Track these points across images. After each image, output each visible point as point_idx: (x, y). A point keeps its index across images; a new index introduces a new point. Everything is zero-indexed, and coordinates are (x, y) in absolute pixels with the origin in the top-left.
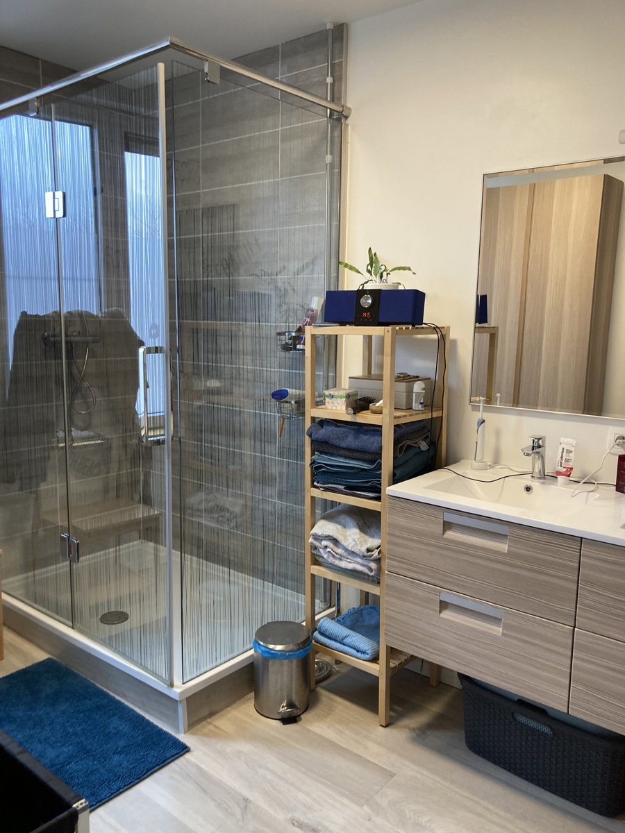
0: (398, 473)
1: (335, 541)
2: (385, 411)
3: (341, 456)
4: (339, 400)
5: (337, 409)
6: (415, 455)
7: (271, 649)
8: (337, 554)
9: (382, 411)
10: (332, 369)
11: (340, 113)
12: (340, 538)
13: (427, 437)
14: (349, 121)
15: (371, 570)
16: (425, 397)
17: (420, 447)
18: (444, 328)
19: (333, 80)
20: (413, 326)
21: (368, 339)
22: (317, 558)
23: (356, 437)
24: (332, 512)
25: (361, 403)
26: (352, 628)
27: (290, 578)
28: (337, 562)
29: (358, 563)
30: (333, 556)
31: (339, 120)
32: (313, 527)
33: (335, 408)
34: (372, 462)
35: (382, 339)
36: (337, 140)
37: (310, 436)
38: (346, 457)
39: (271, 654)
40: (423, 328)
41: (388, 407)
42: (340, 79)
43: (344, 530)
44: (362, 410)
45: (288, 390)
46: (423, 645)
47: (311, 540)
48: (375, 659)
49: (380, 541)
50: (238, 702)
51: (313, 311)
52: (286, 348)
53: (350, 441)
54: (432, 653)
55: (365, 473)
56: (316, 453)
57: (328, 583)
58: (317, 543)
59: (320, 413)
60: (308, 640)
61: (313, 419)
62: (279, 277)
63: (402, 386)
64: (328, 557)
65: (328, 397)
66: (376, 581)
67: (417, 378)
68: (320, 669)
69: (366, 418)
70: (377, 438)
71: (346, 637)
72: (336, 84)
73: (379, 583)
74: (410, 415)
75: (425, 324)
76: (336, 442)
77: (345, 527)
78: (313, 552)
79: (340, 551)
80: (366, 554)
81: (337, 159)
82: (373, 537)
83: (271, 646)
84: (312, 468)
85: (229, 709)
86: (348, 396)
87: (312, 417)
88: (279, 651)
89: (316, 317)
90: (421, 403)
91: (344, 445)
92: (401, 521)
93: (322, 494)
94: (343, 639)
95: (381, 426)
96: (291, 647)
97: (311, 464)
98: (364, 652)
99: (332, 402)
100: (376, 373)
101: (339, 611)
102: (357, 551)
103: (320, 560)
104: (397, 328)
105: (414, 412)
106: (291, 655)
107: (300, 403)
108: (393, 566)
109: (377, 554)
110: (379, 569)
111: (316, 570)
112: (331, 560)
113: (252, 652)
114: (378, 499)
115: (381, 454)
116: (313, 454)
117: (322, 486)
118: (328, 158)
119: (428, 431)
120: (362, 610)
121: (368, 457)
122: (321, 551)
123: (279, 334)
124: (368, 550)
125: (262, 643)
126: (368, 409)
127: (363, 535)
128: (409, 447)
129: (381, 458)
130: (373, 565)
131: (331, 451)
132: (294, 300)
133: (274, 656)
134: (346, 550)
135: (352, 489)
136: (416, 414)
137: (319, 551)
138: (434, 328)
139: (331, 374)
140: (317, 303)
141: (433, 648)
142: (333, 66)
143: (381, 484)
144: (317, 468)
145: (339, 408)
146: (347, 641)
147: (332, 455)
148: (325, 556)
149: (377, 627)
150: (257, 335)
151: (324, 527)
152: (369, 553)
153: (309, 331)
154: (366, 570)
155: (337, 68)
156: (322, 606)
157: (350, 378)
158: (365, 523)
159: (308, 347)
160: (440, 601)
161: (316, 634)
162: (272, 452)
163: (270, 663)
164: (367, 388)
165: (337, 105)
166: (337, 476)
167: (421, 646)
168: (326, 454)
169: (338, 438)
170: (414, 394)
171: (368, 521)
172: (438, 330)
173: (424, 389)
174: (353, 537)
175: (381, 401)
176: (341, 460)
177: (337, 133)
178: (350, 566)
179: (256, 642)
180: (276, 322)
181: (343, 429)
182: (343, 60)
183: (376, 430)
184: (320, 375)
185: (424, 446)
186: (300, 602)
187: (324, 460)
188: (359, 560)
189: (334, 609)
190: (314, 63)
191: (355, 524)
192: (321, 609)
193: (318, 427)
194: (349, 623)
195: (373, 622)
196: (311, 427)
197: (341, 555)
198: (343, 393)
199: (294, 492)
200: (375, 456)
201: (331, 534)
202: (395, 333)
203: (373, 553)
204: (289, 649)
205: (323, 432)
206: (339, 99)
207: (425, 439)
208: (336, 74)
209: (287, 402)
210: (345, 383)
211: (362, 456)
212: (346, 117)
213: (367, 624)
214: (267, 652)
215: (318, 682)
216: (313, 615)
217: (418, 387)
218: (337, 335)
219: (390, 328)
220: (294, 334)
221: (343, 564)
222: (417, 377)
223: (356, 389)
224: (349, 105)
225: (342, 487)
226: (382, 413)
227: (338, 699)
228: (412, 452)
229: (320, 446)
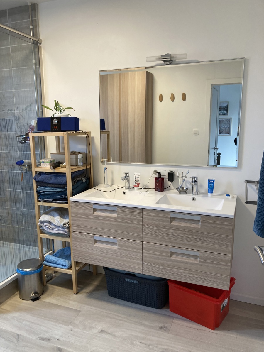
0: (74, 192)
1: (50, 223)
2: (67, 167)
3: (50, 187)
4: (47, 163)
5: (46, 167)
6: (81, 184)
7: (25, 271)
8: (51, 228)
9: (65, 167)
10: (43, 151)
11: (37, 41)
12: (52, 221)
13: (85, 176)
14: (42, 45)
15: (66, 232)
16: (83, 160)
17: (82, 181)
18: (88, 132)
19: (33, 27)
20: (76, 132)
21: (58, 138)
22: (43, 231)
23: (56, 178)
24: (47, 211)
25: (56, 164)
26: (60, 257)
27: (31, 241)
28: (51, 231)
29: (60, 230)
30: (49, 229)
31: (37, 44)
32: (39, 218)
33: (45, 167)
34: (63, 188)
35: (63, 137)
36: (37, 53)
37: (35, 179)
38: (52, 187)
39: (26, 273)
40: (80, 132)
41: (68, 165)
42: (36, 27)
43: (53, 217)
44: (57, 167)
45: (24, 160)
46: (88, 258)
47: (39, 223)
48: (70, 268)
49: (69, 220)
50: (12, 297)
51: (32, 126)
52: (21, 142)
53: (53, 180)
54: (92, 261)
55: (61, 193)
56: (39, 187)
57: (48, 241)
58: (42, 225)
59: (39, 170)
60: (41, 265)
61: (36, 172)
62: (15, 111)
63: (73, 156)
64: (47, 229)
65: (42, 162)
66: (68, 236)
67: (79, 153)
68: (48, 276)
69: (59, 170)
70: (64, 178)
71: (57, 261)
72: (34, 29)
73: (69, 237)
74: (77, 168)
75: (80, 131)
76: (47, 181)
77: (54, 216)
78: (41, 228)
79: (52, 226)
80: (63, 226)
81: (38, 62)
82: (66, 219)
83: (25, 270)
84: (37, 193)
85: (7, 300)
86: (51, 162)
87: (35, 172)
88: (29, 271)
89: (34, 129)
90: (82, 163)
91: (50, 182)
92: (77, 211)
93: (42, 204)
94: (56, 262)
95: (66, 173)
96: (34, 269)
97: (37, 192)
98: (65, 266)
99: (44, 165)
100: (62, 151)
101: (54, 252)
102: (59, 225)
103: (44, 231)
104: (69, 133)
105: (79, 167)
106: (34, 272)
107: (30, 166)
108: (75, 229)
109: (68, 225)
110: (69, 231)
111: (42, 236)
112: (49, 230)
113: (17, 274)
114: (67, 203)
115: (66, 184)
116: (37, 187)
117: (42, 200)
118: (34, 61)
119: (86, 174)
120: (63, 250)
121: (61, 186)
122: (44, 227)
123: (18, 136)
124: (64, 224)
125: (21, 269)
126: (60, 167)
127: (62, 219)
128: (78, 181)
129: (67, 186)
130: (66, 230)
131: (45, 185)
132: (23, 122)
133: (27, 273)
134: (55, 225)
135: (55, 200)
136: (80, 167)
137: (43, 228)
138: (84, 132)
139: (43, 153)
140: (34, 123)
141: (92, 259)
142: (32, 21)
143: (67, 197)
144: (39, 193)
145: (47, 167)
146: (58, 262)
147: (46, 187)
148: (46, 229)
149: (70, 255)
150: (7, 137)
151: (45, 218)
152: (64, 226)
153: (31, 135)
154: (64, 233)
155: (34, 22)
156: (47, 251)
157: (51, 154)
158: (62, 214)
159: (31, 142)
160: (94, 240)
161: (45, 262)
162: (18, 188)
163: (25, 277)
164: (59, 158)
165: (35, 38)
166: (49, 195)
167: (87, 259)
168: (43, 186)
169: (48, 179)
170: (79, 159)
171: (63, 212)
172: (86, 133)
173: (82, 157)
174: (57, 220)
175: (65, 163)
176: (50, 188)
177: (36, 50)
178: (57, 232)
179: (18, 269)
180: (16, 131)
181: (50, 176)
182: (36, 19)
183: (64, 175)
184: (38, 153)
185: (84, 180)
186: (37, 251)
187: (42, 189)
188: (60, 229)
189: (52, 251)
190: (23, 19)
191: (58, 214)
192: (46, 252)
193: (38, 175)
194: (58, 255)
195: (68, 253)
196: (35, 176)
197: (53, 228)
198: (48, 160)
199: (30, 204)
200: (64, 186)
201: (48, 220)
202: (68, 135)
203: (66, 225)
204: (33, 270)
205: (41, 178)
206: (36, 35)
207: (84, 177)
208: (34, 24)
209: (24, 166)
210: (49, 156)
211: (59, 186)
212: (40, 44)
213: (66, 255)
214: (23, 273)
215: (47, 282)
216: (43, 255)
217: (80, 156)
218: (44, 136)
219: (66, 133)
220: (24, 136)
221: (54, 232)
222: (80, 152)
223: (54, 159)
224: (41, 38)
225: (51, 200)
226: (65, 168)
227: (56, 287)
228: (79, 183)
229: (40, 183)
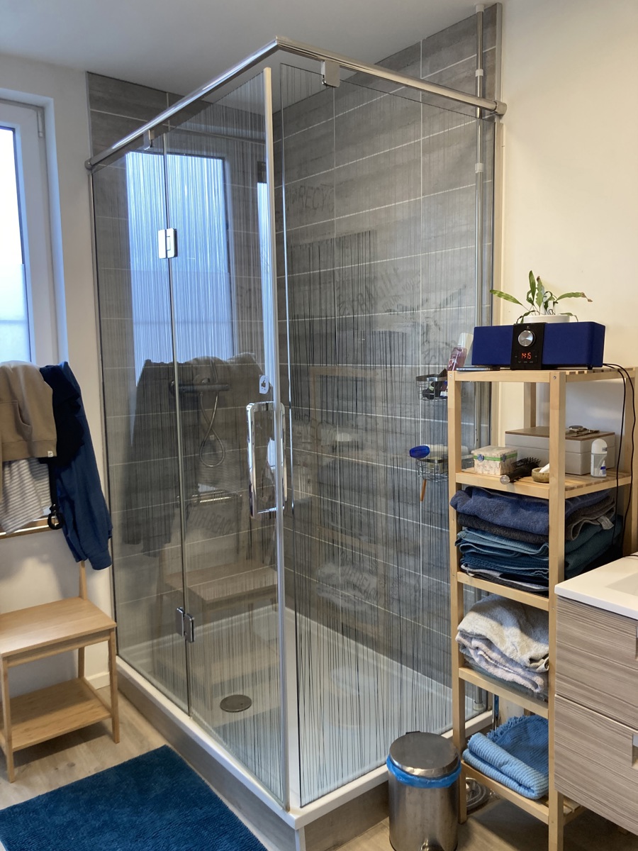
0: (571, 562)
1: (489, 643)
2: (553, 480)
3: (495, 535)
4: (492, 463)
5: (489, 474)
6: (595, 534)
7: (407, 773)
8: (491, 659)
9: (548, 479)
10: (485, 419)
11: (493, 111)
12: (495, 639)
13: (611, 511)
14: (504, 120)
15: (536, 686)
16: (607, 460)
17: (601, 525)
18: (631, 369)
19: (484, 73)
20: (590, 368)
21: (531, 388)
22: (467, 659)
23: (515, 512)
24: (487, 606)
25: (521, 468)
26: (511, 750)
28: (491, 670)
29: (519, 674)
30: (486, 661)
31: (491, 120)
32: (460, 620)
33: (486, 473)
34: (537, 546)
35: (547, 386)
36: (489, 145)
37: (455, 507)
38: (501, 537)
39: (407, 779)
40: (603, 371)
41: (557, 475)
42: (493, 69)
43: (501, 628)
44: (522, 477)
45: (429, 446)
47: (458, 637)
48: (543, 799)
49: (547, 648)
51: (460, 350)
52: (428, 395)
53: (507, 517)
55: (527, 559)
56: (464, 528)
58: (466, 642)
59: (467, 479)
60: (454, 766)
61: (459, 486)
62: (421, 311)
63: (576, 445)
64: (480, 661)
65: (477, 458)
66: (543, 699)
67: (596, 434)
68: (473, 792)
69: (527, 487)
70: (542, 515)
71: (504, 764)
72: (488, 77)
73: (546, 701)
74: (587, 485)
75: (605, 365)
76: (489, 517)
77: (502, 624)
78: (462, 651)
79: (494, 655)
80: (528, 665)
81: (489, 168)
82: (538, 640)
83: (409, 769)
84: (458, 547)
86: (504, 458)
87: (457, 483)
88: (418, 776)
89: (464, 358)
90: (602, 468)
91: (498, 521)
92: (576, 632)
93: (471, 581)
94: (501, 765)
95: (548, 500)
96: (433, 772)
97: (457, 542)
98: (528, 788)
99: (484, 466)
100: (542, 425)
101: (497, 717)
102: (517, 659)
103: (471, 662)
104: (568, 372)
105: (593, 480)
106: (434, 783)
107: (444, 461)
108: (565, 690)
109: (543, 666)
110: (547, 686)
111: (465, 673)
112: (483, 665)
113: (385, 769)
114: (545, 594)
115: (548, 536)
116: (459, 529)
117: (471, 570)
118: (479, 167)
119: (613, 503)
120: (526, 722)
121: (531, 539)
122: (472, 652)
123: (420, 379)
124: (532, 660)
125: (397, 763)
126: (530, 475)
127: (525, 637)
128: (587, 526)
129: (548, 541)
130: (539, 680)
131: (483, 528)
132: (437, 337)
133: (411, 781)
134: (503, 655)
135: (509, 578)
136: (596, 483)
137: (469, 652)
138: (619, 370)
139: (484, 425)
140: (465, 341)
142: (484, 56)
143: (548, 575)
144: (464, 548)
145: (492, 473)
146: (506, 768)
147: (484, 532)
148: (477, 660)
149: (545, 750)
151: (474, 623)
152: (533, 664)
153: (453, 377)
154: (529, 686)
155: (489, 58)
156: (477, 708)
157: (506, 433)
158: (527, 620)
159: (450, 393)
160: (634, 747)
161: (466, 752)
162: (411, 518)
163: (407, 790)
164: (529, 447)
165: (489, 101)
166: (491, 559)
168: (476, 530)
169: (491, 512)
170: (592, 457)
171: (532, 620)
172: (623, 372)
173: (606, 449)
174: (510, 639)
175: (547, 467)
176: (496, 540)
177: (488, 137)
178: (509, 677)
179: (389, 758)
180: (419, 362)
181: (497, 501)
182: (496, 47)
183: (541, 505)
184: (469, 426)
185: (607, 523)
187: (473, 538)
188: (520, 670)
189: (490, 713)
190: (461, 56)
191: (515, 621)
193: (465, 496)
194: (508, 740)
195: (540, 742)
196: (456, 496)
197: (496, 661)
198: (497, 454)
199: (439, 567)
200: (541, 539)
201: (483, 634)
202: (565, 381)
203: (538, 664)
204: (429, 775)
205: (472, 503)
206: (492, 95)
207: (607, 514)
208: (488, 64)
209: (429, 461)
210: (501, 440)
211: (523, 537)
212: (500, 116)
213: (531, 744)
214: (403, 776)
215: (470, 811)
217: (598, 447)
218: (490, 383)
219: (556, 373)
220: (436, 379)
221: (499, 673)
222: (597, 432)
223: (515, 448)
224: (503, 100)
225: (497, 575)
226: (548, 483)
228: (590, 533)
229: (468, 520)
